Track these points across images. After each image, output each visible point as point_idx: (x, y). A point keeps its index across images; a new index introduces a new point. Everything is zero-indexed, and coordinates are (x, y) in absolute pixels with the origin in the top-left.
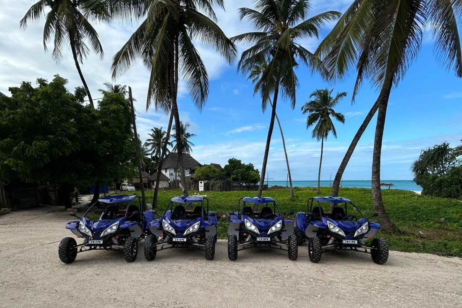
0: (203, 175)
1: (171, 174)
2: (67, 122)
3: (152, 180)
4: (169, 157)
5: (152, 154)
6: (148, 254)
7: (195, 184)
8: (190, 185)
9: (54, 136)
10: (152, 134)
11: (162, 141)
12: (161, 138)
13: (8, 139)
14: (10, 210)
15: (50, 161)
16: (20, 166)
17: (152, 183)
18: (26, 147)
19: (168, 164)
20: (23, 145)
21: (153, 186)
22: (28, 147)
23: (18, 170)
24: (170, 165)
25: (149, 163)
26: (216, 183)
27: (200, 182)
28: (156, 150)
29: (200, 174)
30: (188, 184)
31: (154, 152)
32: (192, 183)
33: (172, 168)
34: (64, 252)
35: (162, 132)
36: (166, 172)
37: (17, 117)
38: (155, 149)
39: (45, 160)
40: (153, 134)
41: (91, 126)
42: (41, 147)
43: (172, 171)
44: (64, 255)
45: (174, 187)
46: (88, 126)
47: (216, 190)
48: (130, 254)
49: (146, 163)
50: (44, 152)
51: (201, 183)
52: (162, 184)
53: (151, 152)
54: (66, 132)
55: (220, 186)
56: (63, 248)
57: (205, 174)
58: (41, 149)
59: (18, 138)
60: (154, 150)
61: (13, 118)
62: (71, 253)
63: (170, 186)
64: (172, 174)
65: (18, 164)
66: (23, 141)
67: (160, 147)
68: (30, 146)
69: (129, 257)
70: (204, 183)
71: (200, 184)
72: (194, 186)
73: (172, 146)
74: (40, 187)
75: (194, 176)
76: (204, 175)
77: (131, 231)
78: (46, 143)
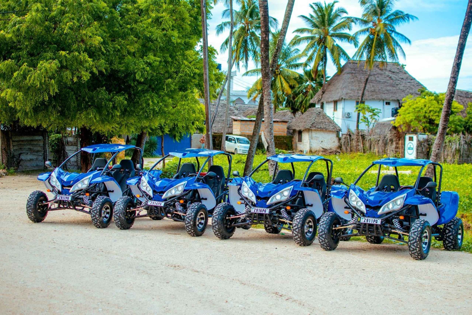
0: (417, 119)
1: (348, 116)
2: (90, 27)
3: (298, 129)
4: (347, 70)
5: (306, 65)
6: (117, 219)
7: (397, 143)
8: (386, 144)
9: (68, 52)
10: (309, 17)
11: (332, 32)
12: (330, 25)
13: (10, 60)
14: (4, 173)
15: (58, 91)
16: (18, 101)
17: (296, 137)
18: (29, 71)
19: (342, 89)
20: (25, 69)
21: (298, 145)
22: (31, 71)
23: (15, 106)
24: (345, 91)
25: (297, 86)
26: (450, 141)
27: (407, 137)
28: (315, 55)
29: (410, 117)
30: (380, 142)
31: (310, 59)
32: (391, 140)
33: (351, 99)
34: (31, 206)
35: (334, 11)
36: (335, 109)
37: (24, 27)
38: (315, 51)
39: (51, 91)
40: (312, 17)
41: (131, 29)
42: (46, 70)
43: (351, 108)
44: (31, 210)
45: (349, 150)
46: (126, 30)
47: (449, 158)
48: (97, 216)
49: (292, 87)
50: (51, 78)
51: (411, 139)
52: (321, 140)
53: (303, 60)
54: (86, 44)
55: (459, 151)
56: (31, 202)
57: (425, 117)
58: (47, 73)
59: (22, 58)
60: (313, 54)
61: (18, 30)
62: (39, 210)
63: (340, 147)
64: (349, 114)
65: (16, 97)
66: (26, 62)
67: (326, 47)
68: (34, 70)
69: (96, 220)
70: (418, 140)
71: (407, 141)
72: (397, 148)
73: (356, 45)
74: (53, 136)
75: (398, 121)
76: (421, 118)
77: (110, 191)
78: (54, 65)
